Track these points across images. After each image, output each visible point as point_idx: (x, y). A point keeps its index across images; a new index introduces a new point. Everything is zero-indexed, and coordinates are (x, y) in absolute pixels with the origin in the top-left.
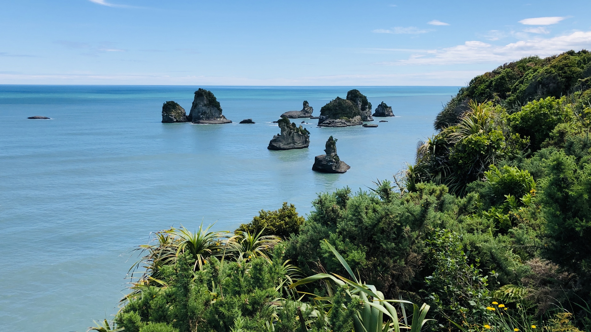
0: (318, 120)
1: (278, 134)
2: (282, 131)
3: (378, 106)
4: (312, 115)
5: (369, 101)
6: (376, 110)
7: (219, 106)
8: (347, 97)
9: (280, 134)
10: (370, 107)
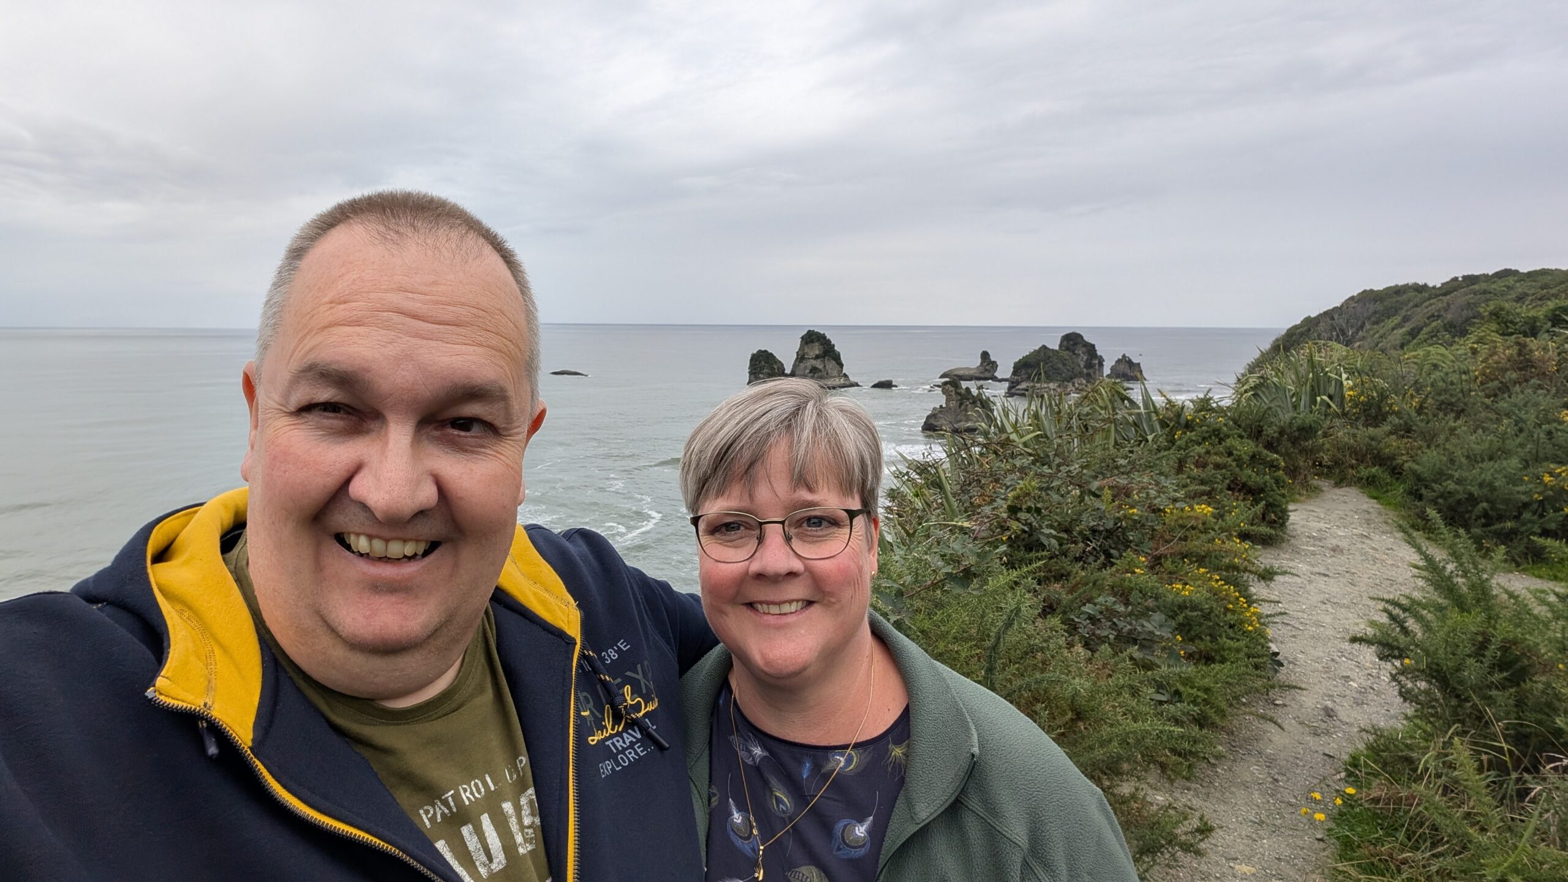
0: (1006, 385)
1: (941, 406)
2: (947, 401)
3: (1116, 362)
4: (996, 374)
5: (1099, 353)
6: (1112, 369)
7: (840, 359)
8: (1061, 346)
9: (944, 406)
10: (1101, 364)
